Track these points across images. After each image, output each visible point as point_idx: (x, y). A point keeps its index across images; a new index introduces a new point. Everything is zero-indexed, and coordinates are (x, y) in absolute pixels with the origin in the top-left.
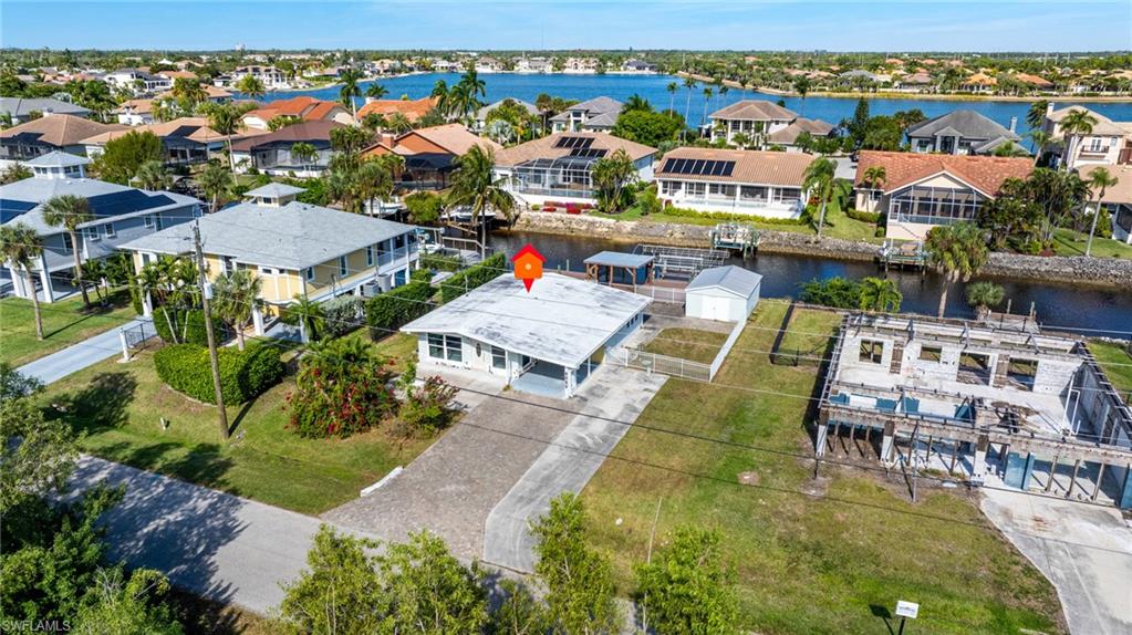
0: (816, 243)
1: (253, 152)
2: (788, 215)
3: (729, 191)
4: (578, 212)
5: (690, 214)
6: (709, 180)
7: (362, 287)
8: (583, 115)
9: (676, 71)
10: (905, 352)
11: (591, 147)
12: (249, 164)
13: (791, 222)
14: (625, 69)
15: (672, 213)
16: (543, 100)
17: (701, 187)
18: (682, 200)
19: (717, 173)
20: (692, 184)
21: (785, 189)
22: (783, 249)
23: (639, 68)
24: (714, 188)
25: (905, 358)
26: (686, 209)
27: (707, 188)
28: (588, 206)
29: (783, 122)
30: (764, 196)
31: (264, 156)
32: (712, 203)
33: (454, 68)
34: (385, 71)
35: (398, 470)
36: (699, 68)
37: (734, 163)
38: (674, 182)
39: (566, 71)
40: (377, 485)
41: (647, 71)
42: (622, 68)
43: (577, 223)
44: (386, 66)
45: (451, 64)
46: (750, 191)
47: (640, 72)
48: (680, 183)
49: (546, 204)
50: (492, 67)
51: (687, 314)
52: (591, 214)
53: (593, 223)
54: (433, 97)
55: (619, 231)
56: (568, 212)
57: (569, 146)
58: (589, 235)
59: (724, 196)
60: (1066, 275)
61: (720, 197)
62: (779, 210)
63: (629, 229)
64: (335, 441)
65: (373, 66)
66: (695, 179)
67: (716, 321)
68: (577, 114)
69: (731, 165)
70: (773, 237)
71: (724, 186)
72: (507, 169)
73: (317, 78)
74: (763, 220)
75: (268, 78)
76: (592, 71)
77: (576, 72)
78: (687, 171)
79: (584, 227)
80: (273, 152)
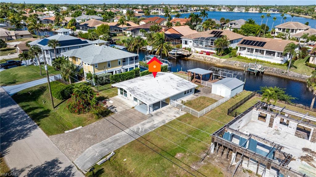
0: (286, 73)
1: (132, 31)
2: (280, 62)
3: (262, 52)
4: (209, 55)
5: (245, 58)
6: (255, 48)
7: (116, 71)
8: (233, 24)
9: (287, 12)
10: (275, 120)
13: (281, 65)
14: (269, 11)
15: (239, 57)
16: (222, 20)
17: (252, 50)
18: (244, 54)
19: (258, 46)
20: (249, 49)
22: (275, 74)
23: (273, 11)
24: (257, 51)
25: (274, 122)
26: (244, 57)
27: (254, 50)
28: (212, 53)
30: (274, 55)
31: (135, 32)
32: (255, 56)
33: (215, 10)
34: (194, 10)
35: (80, 127)
36: (295, 11)
37: (266, 42)
38: (244, 48)
39: (249, 12)
40: (71, 131)
41: (276, 12)
42: (268, 11)
43: (208, 58)
44: (195, 9)
45: (214, 9)
46: (270, 53)
47: (274, 12)
48: (245, 48)
49: (201, 51)
50: (226, 10)
51: (212, 92)
52: (213, 56)
53: (213, 59)
55: (219, 62)
56: (207, 54)
57: (214, 34)
58: (210, 62)
59: (260, 53)
61: (259, 54)
62: (277, 60)
63: (223, 62)
65: (191, 9)
66: (250, 47)
67: (220, 96)
68: (231, 24)
69: (265, 43)
70: (271, 69)
71: (261, 50)
72: (191, 40)
73: (174, 12)
74: (270, 63)
75: (160, 12)
76: (257, 12)
77: (252, 12)
78: (248, 44)
79: (209, 60)
80: (137, 31)
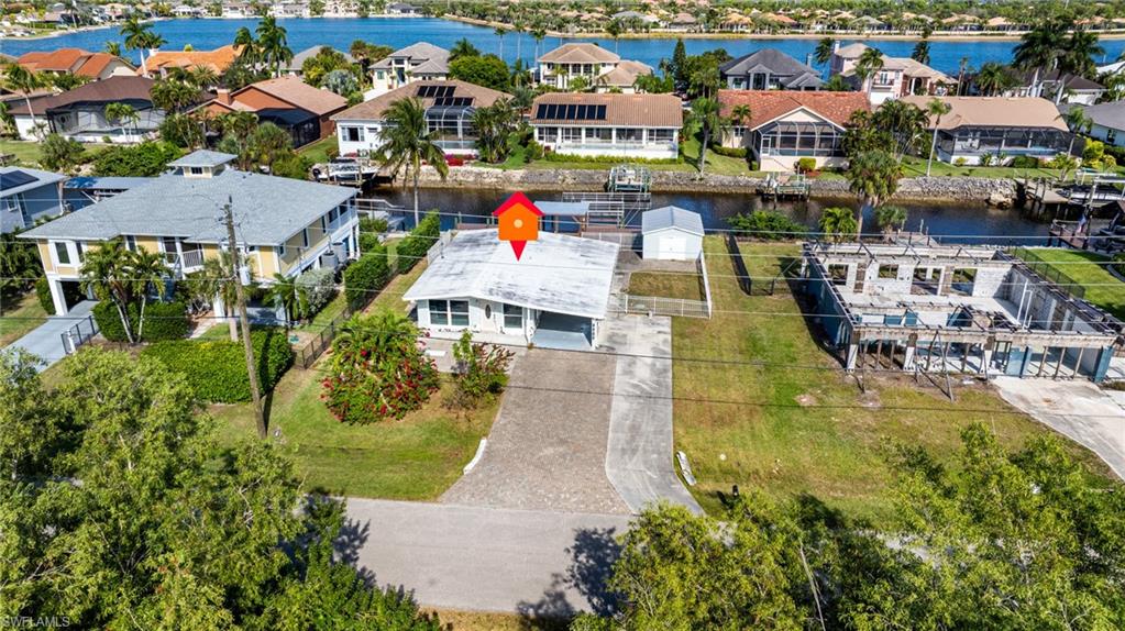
0: (701, 179)
1: (50, 115)
2: (669, 155)
3: (605, 134)
4: (460, 164)
5: (573, 159)
6: (584, 124)
7: (320, 258)
8: (406, 62)
9: (442, 14)
10: (867, 273)
11: (454, 96)
12: (47, 130)
13: (673, 161)
14: (389, 12)
15: (551, 157)
16: (358, 47)
17: (577, 131)
18: (562, 146)
19: (591, 117)
20: (567, 130)
21: (658, 130)
22: (671, 188)
23: (403, 11)
24: (590, 132)
25: (867, 278)
26: (569, 154)
27: (583, 132)
28: (469, 157)
29: (609, 64)
30: (639, 138)
31: (63, 120)
32: (589, 148)
33: (198, 13)
34: (118, 17)
35: (484, 443)
36: (468, 11)
37: (606, 106)
38: (550, 128)
39: (326, 15)
40: (476, 460)
41: (412, 14)
42: (386, 11)
43: (463, 175)
44: (119, 12)
45: (194, 9)
46: (627, 134)
47: (405, 15)
48: (556, 129)
50: (243, 12)
51: (644, 256)
52: (474, 164)
53: (479, 174)
54: (236, 47)
55: (508, 180)
56: (450, 164)
57: (430, 95)
58: (478, 186)
59: (599, 140)
60: (917, 194)
61: (595, 140)
62: (660, 151)
63: (518, 178)
64: (389, 424)
65: (102, 11)
66: (571, 124)
67: (673, 260)
69: (603, 108)
70: (660, 176)
71: (598, 129)
74: (644, 161)
76: (354, 15)
77: (337, 15)
78: (561, 116)
79: (471, 179)
80: (72, 115)
